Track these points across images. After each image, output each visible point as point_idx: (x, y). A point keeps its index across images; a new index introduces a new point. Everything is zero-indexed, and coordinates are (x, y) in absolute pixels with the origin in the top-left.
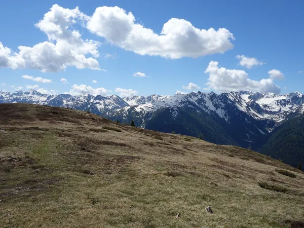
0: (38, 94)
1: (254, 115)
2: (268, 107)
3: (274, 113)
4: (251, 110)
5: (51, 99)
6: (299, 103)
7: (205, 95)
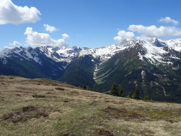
1: (56, 59)
2: (63, 54)
3: (66, 58)
4: (54, 56)
6: (78, 52)
7: (25, 49)
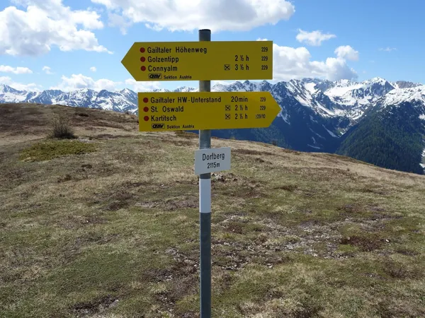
0: (13, 91)
1: (322, 111)
2: (341, 100)
3: (348, 108)
4: (318, 104)
5: (33, 97)
6: (381, 94)
7: (255, 86)
